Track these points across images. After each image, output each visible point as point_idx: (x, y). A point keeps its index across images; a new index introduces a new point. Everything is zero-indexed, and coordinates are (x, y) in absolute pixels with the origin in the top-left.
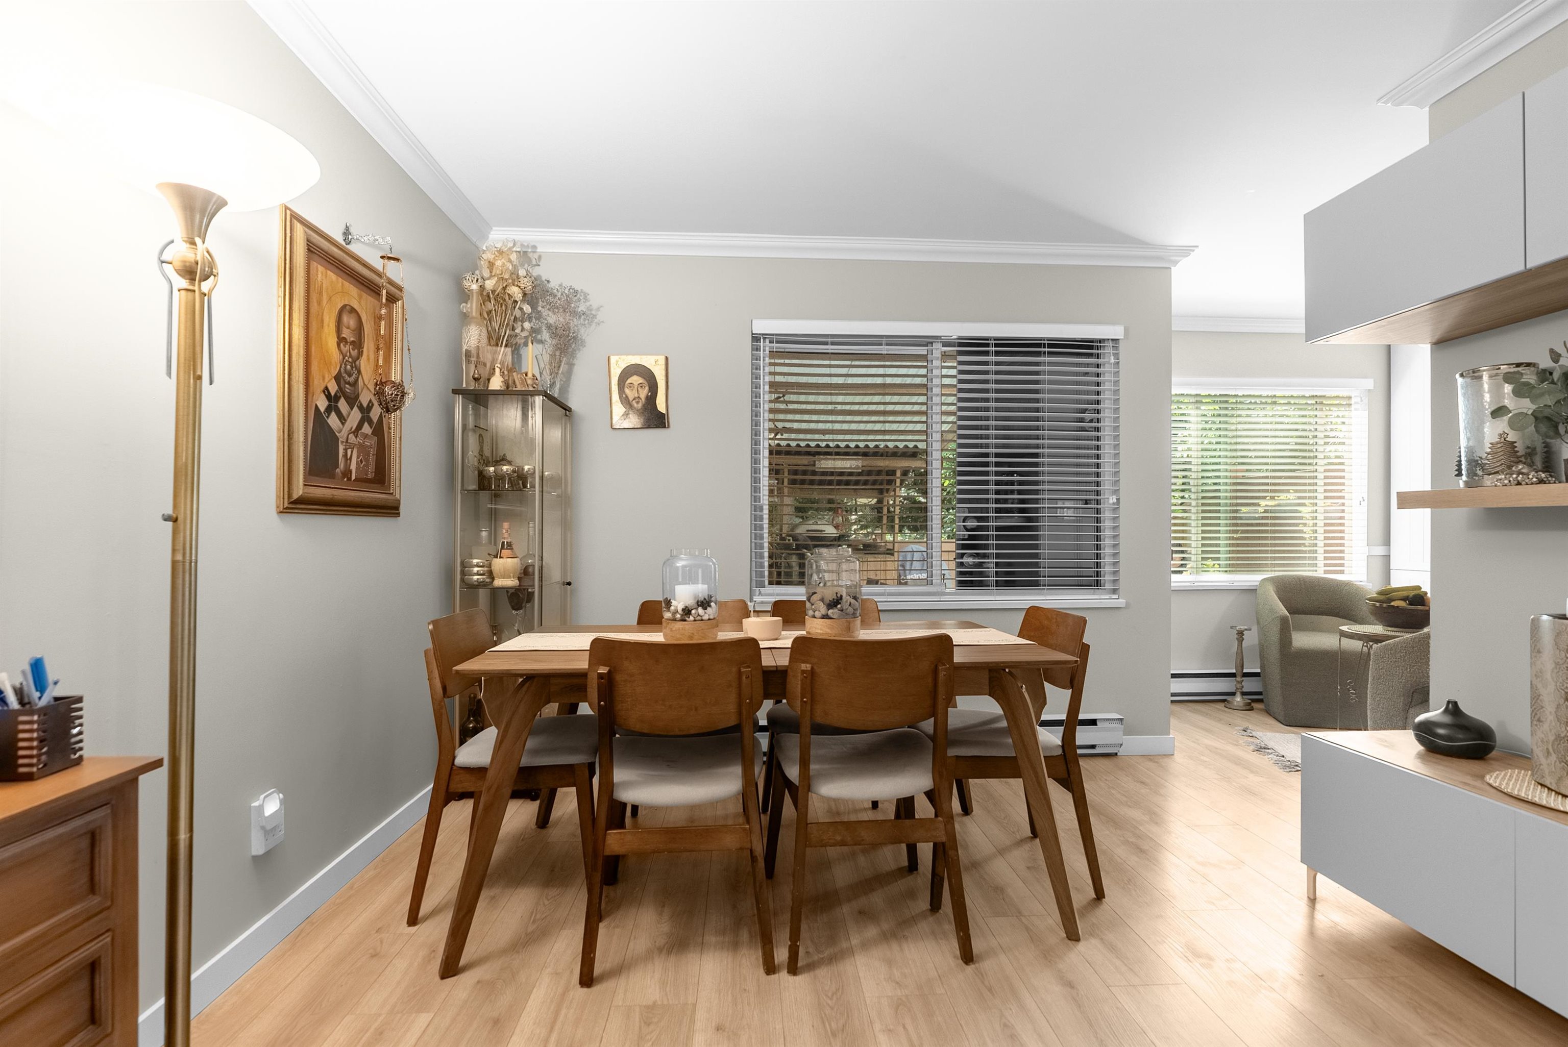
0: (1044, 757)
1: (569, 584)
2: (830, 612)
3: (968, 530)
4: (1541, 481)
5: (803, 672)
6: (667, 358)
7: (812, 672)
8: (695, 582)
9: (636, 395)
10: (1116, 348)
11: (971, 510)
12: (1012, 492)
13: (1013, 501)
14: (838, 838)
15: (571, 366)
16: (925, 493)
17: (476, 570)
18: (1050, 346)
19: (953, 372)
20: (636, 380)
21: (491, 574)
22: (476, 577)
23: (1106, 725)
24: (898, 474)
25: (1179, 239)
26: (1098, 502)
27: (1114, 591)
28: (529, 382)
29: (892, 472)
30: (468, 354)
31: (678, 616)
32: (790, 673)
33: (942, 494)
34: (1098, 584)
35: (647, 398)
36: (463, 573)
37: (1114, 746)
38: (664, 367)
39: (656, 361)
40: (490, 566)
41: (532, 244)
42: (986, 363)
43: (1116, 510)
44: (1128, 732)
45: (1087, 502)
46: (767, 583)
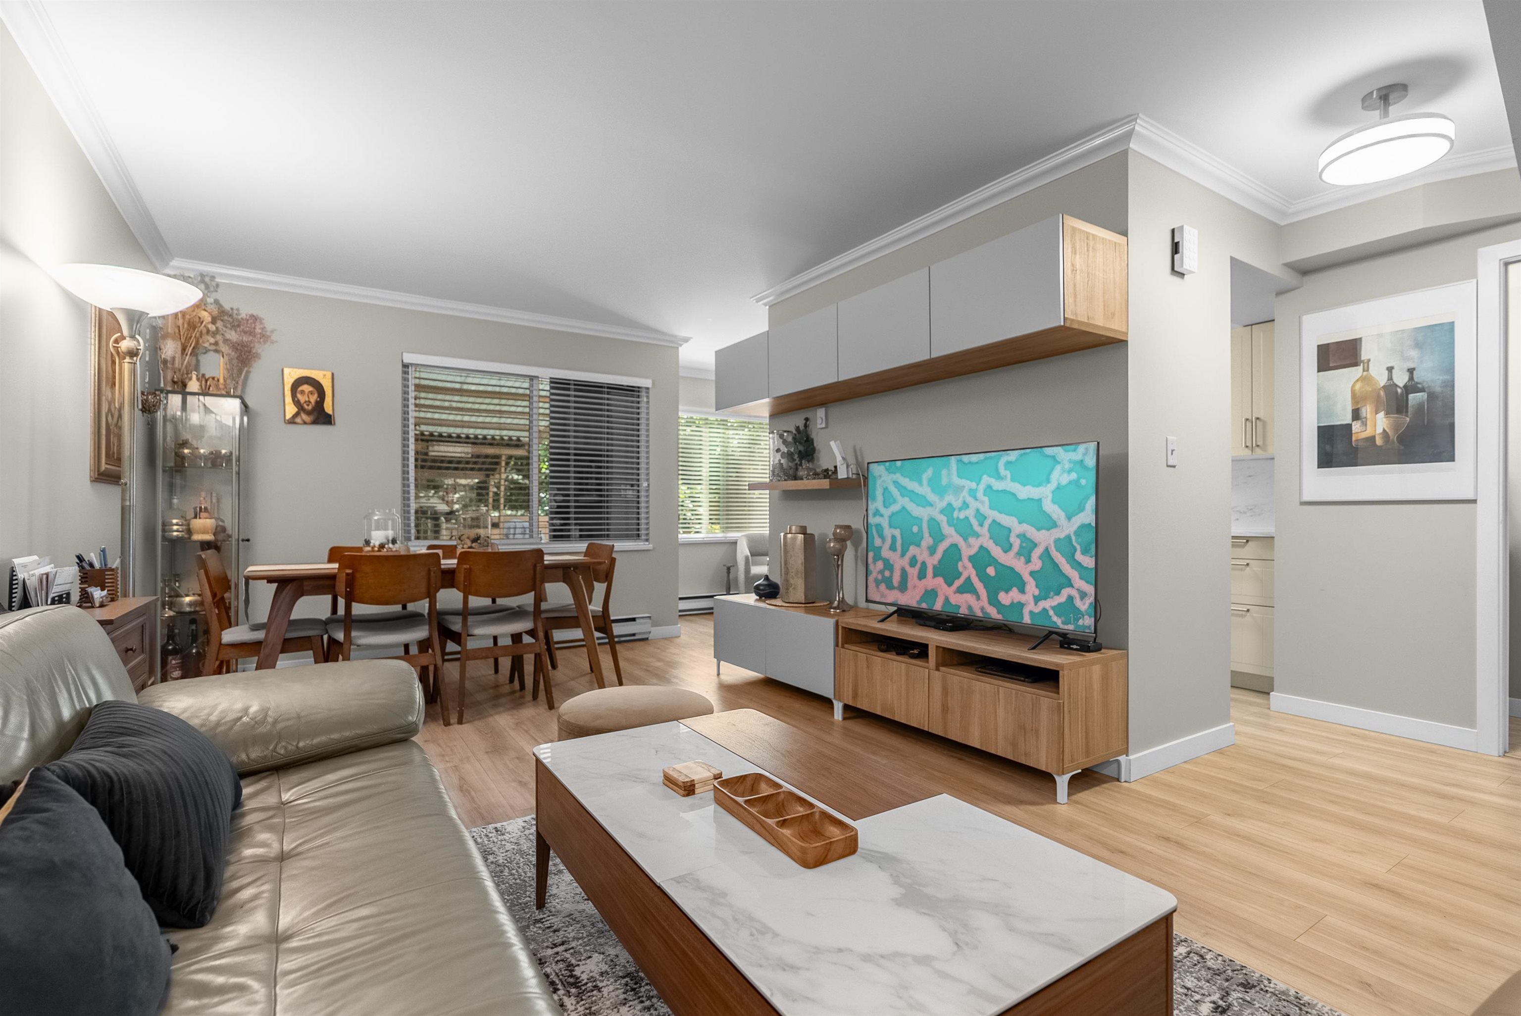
0: (592, 616)
1: (248, 540)
2: (474, 545)
3: (556, 502)
4: (785, 480)
5: (465, 569)
6: (333, 374)
7: (470, 569)
8: (386, 529)
9: (307, 399)
10: (648, 393)
11: (559, 489)
12: (591, 478)
13: (592, 484)
14: (484, 655)
15: (248, 373)
16: (526, 477)
17: (175, 528)
18: (608, 388)
19: (547, 405)
20: (306, 388)
21: (189, 532)
22: (175, 534)
23: (642, 621)
24: (504, 458)
25: (683, 333)
26: (638, 486)
27: (647, 540)
28: (221, 386)
29: (498, 457)
30: (165, 362)
31: (376, 549)
32: (457, 571)
33: (539, 477)
34: (638, 535)
35: (317, 402)
36: (164, 531)
37: (644, 633)
38: (330, 380)
39: (324, 375)
40: (189, 525)
41: (211, 274)
42: (568, 396)
43: (647, 491)
44: (655, 624)
45: (632, 485)
46: (413, 538)
